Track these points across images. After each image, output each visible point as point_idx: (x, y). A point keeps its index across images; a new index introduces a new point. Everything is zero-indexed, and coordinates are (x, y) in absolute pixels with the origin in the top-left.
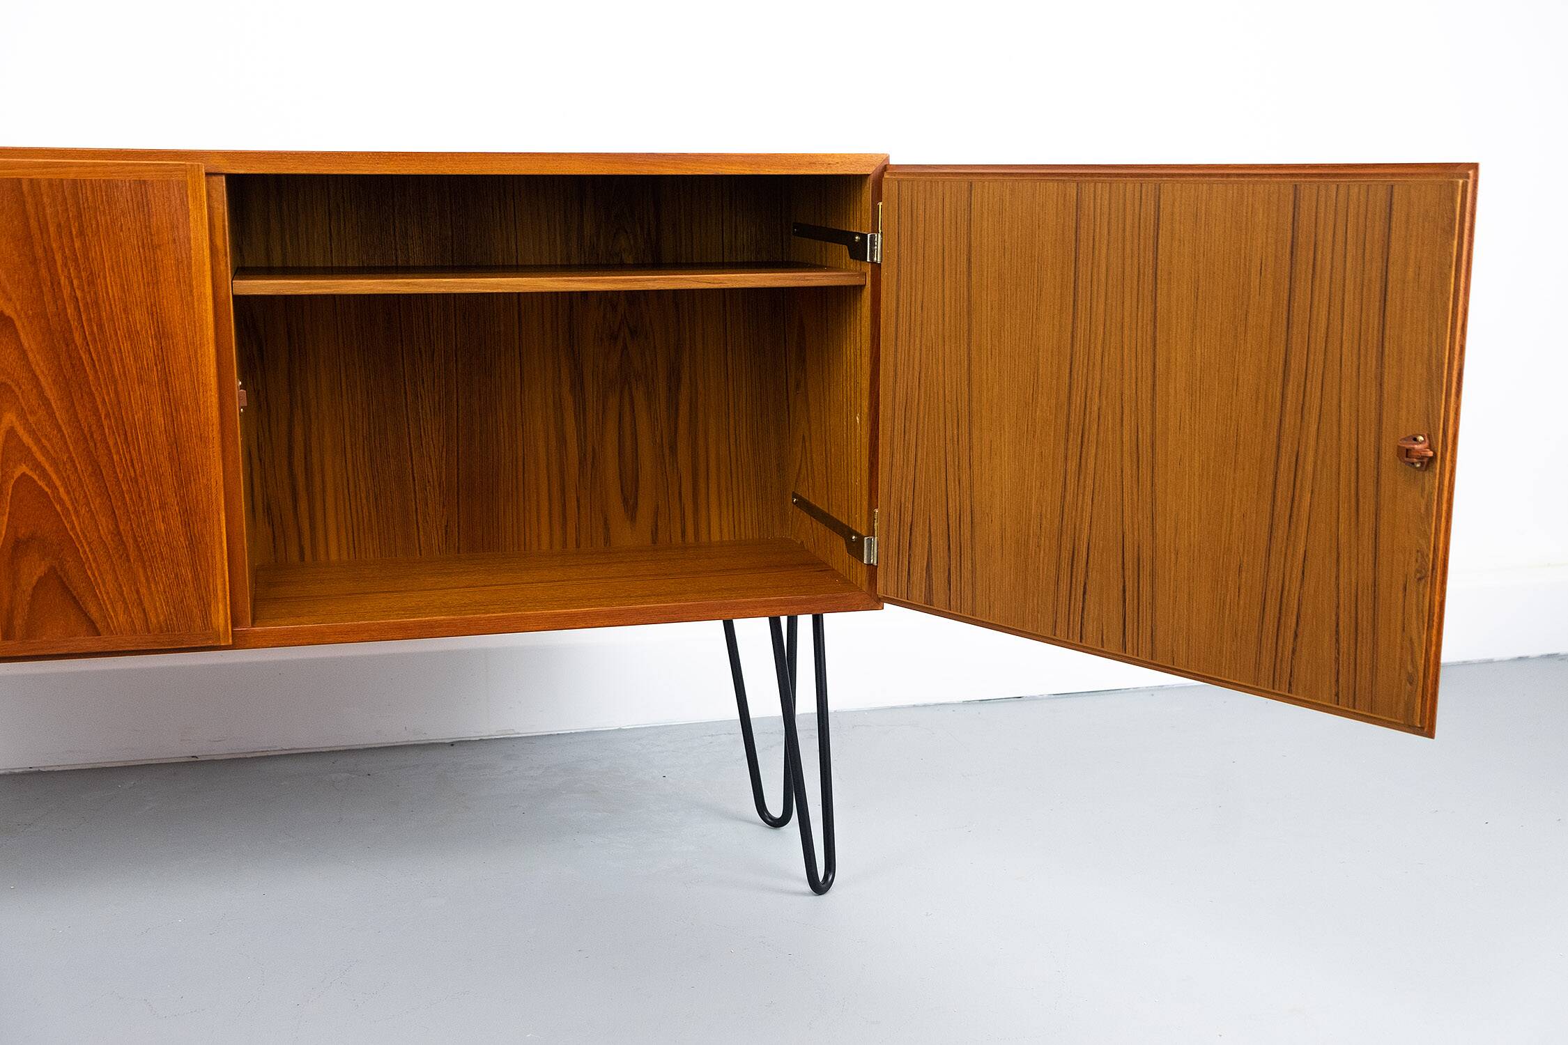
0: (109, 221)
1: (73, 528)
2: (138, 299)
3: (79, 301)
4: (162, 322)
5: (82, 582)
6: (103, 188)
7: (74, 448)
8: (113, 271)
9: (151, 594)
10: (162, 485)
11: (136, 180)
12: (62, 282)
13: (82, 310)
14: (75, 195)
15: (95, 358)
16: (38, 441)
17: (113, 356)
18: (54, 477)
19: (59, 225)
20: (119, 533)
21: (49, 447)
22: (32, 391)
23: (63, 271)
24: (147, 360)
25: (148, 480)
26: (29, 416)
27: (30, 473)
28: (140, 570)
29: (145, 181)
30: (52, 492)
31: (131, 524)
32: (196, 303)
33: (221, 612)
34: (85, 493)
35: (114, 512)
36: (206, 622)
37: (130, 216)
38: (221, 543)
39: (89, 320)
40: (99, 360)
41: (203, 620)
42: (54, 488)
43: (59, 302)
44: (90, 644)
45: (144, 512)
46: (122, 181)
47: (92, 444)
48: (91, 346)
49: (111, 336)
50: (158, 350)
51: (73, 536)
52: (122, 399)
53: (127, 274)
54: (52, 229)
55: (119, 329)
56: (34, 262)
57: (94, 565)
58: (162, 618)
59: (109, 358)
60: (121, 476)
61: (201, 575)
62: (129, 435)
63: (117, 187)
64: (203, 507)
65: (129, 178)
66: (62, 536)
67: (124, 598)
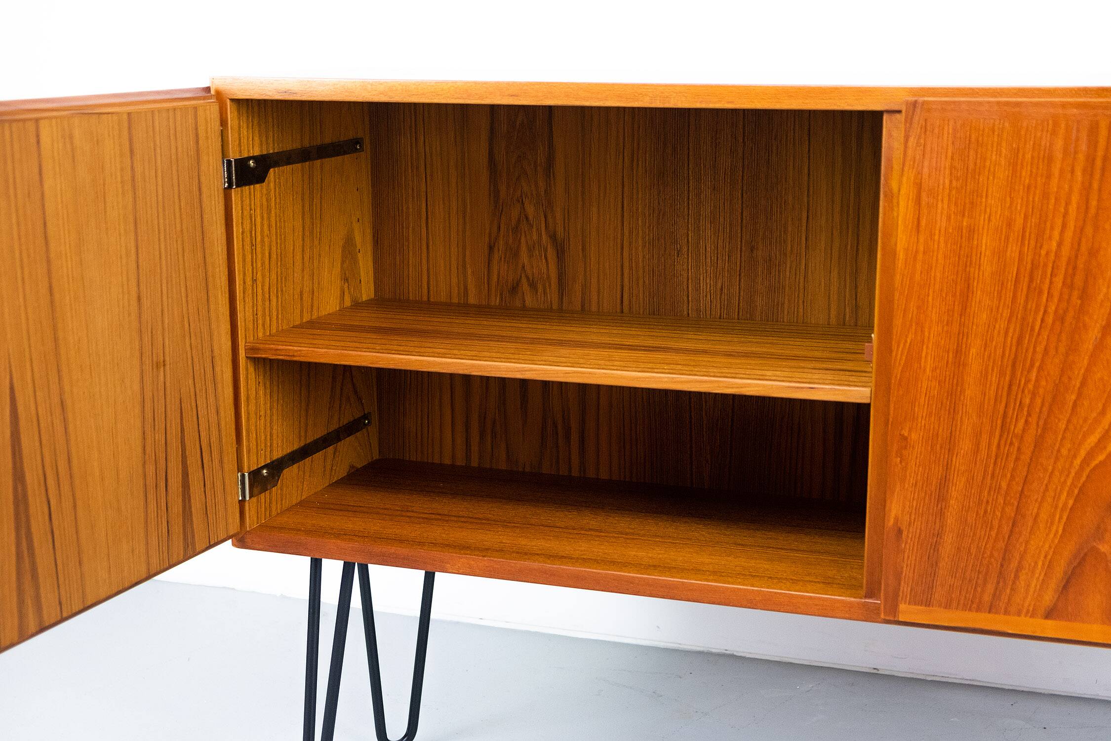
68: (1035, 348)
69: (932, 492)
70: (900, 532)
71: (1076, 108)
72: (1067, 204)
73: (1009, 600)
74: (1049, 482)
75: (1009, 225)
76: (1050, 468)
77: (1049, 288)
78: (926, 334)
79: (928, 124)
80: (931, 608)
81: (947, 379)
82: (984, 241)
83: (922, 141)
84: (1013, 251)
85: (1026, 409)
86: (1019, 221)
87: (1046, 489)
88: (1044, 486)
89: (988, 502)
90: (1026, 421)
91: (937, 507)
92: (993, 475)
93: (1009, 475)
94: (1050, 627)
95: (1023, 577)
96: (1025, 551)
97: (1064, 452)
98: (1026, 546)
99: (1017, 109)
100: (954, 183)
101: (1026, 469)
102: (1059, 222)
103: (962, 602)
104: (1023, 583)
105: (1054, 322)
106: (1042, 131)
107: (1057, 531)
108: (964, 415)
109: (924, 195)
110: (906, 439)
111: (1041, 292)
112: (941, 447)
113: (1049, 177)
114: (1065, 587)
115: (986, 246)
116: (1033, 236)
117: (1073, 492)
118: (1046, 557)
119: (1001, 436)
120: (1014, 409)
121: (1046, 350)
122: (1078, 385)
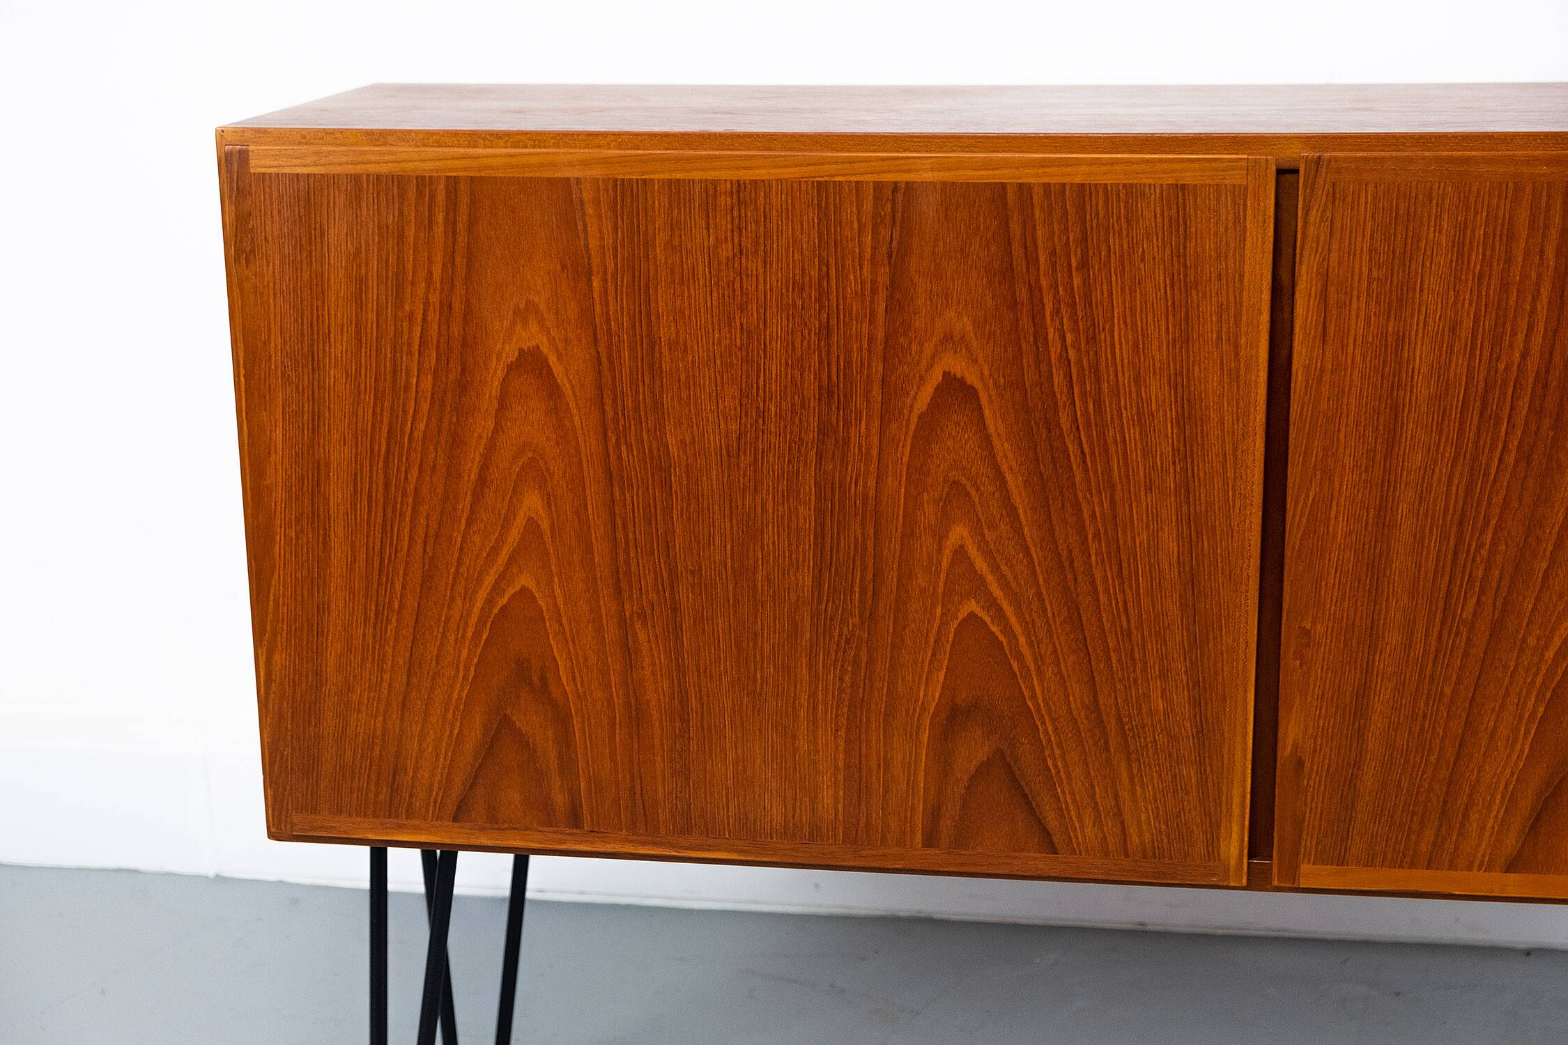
0: (1126, 246)
1: (1033, 697)
2: (1158, 365)
3: (1072, 365)
4: (1189, 401)
5: (1038, 775)
6: (1122, 196)
7: (1045, 581)
8: (1125, 323)
9: (1135, 801)
10: (1166, 644)
11: (1171, 184)
12: (1050, 336)
13: (1074, 379)
14: (1081, 209)
15: (1086, 450)
16: (995, 568)
17: (1113, 449)
18: (1013, 620)
19: (1054, 253)
20: (1097, 709)
21: (1010, 578)
22: (993, 495)
23: (1052, 320)
24: (1161, 455)
25: (1146, 633)
26: (986, 531)
27: (981, 614)
28: (1123, 764)
29: (1183, 186)
30: (1009, 643)
31: (1116, 697)
32: (1242, 371)
33: (1235, 837)
34: (1055, 647)
35: (1093, 677)
36: (1210, 849)
37: (1157, 239)
38: (1245, 735)
39: (1084, 394)
40: (1093, 454)
41: (1207, 846)
42: (1012, 637)
43: (1043, 367)
44: (1043, 862)
45: (1135, 680)
46: (1150, 185)
47: (1070, 576)
48: (1082, 434)
49: (1112, 419)
50: (1179, 441)
51: (1032, 708)
52: (1120, 513)
53: (1145, 328)
54: (1043, 257)
55: (1126, 408)
56: (1014, 305)
57: (1057, 752)
58: (1147, 837)
59: (1107, 450)
60: (1107, 625)
61: (1210, 781)
62: (1125, 565)
63: (1143, 194)
64: (1223, 680)
65: (1160, 182)
66: (1018, 706)
67: (1096, 804)
68: (1490, 499)
69: (1345, 707)
70: (1301, 763)
71: (1548, 165)
72: (1536, 297)
73: (1456, 848)
74: (1511, 683)
75: (1453, 330)
76: (1512, 664)
77: (1510, 417)
78: (1337, 485)
79: (1337, 190)
80: (1345, 867)
81: (1367, 547)
82: (1418, 353)
83: (1329, 214)
84: (1459, 366)
85: (1478, 584)
86: (1468, 323)
87: (1507, 694)
88: (1504, 690)
89: (1425, 716)
90: (1478, 600)
91: (1353, 724)
92: (1432, 676)
93: (1454, 677)
94: (1513, 882)
95: (1474, 817)
96: (1477, 782)
97: (1532, 641)
98: (1479, 772)
99: (1464, 168)
100: (1375, 274)
101: (1478, 666)
102: (1523, 324)
103: (1389, 856)
104: (1474, 825)
105: (1516, 461)
106: (1499, 197)
107: (1522, 751)
108: (1391, 595)
109: (1332, 290)
110: (1307, 633)
111: (1497, 424)
112: (1359, 643)
113: (1509, 260)
114: (1533, 827)
115: (1421, 358)
116: (1486, 343)
117: (1544, 695)
118: (1506, 787)
119: (1442, 624)
120: (1461, 587)
121: (1506, 503)
122: (1550, 548)
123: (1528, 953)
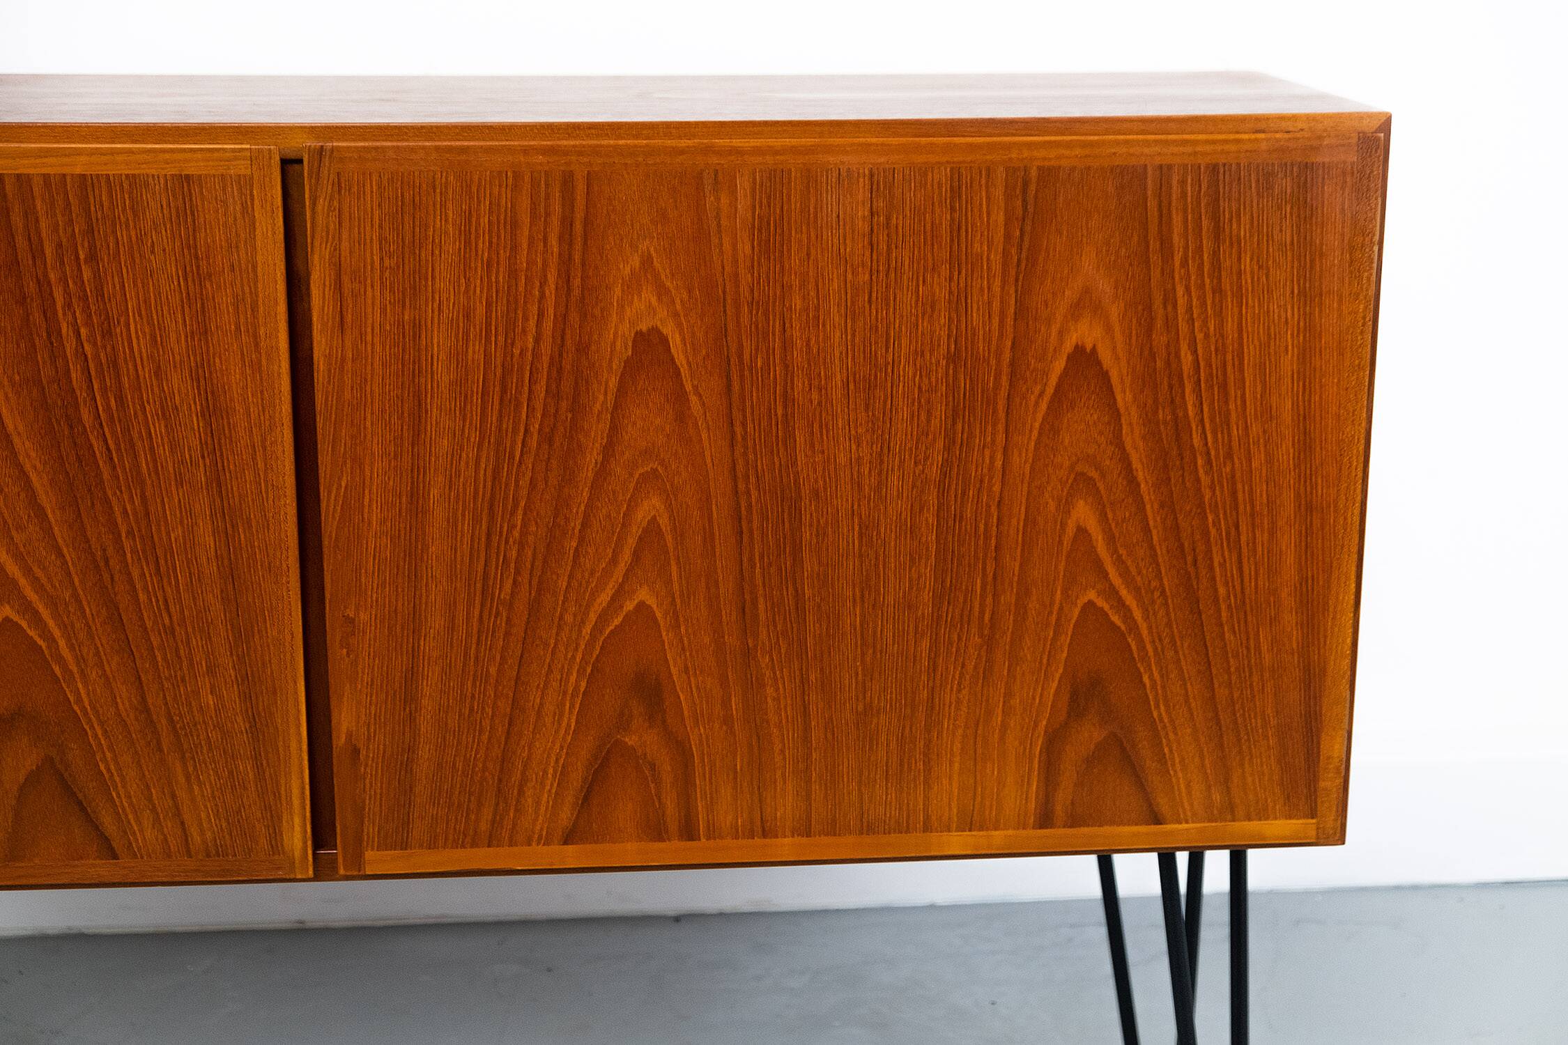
0: (134, 239)
1: (79, 700)
2: (177, 358)
3: (90, 361)
4: (213, 393)
5: (92, 781)
6: (126, 186)
7: (81, 582)
8: (140, 315)
9: (193, 800)
10: (210, 639)
11: (176, 175)
12: (64, 331)
13: (93, 373)
14: (84, 199)
15: (112, 446)
16: (28, 572)
17: (139, 444)
18: (51, 623)
19: (60, 245)
20: (147, 710)
21: (44, 580)
22: (19, 496)
23: (64, 314)
24: (189, 450)
25: (190, 630)
26: (14, 533)
27: (15, 618)
28: (178, 764)
29: (187, 177)
30: (48, 647)
31: (164, 695)
32: (264, 362)
33: (297, 828)
34: (97, 648)
35: (140, 677)
36: (273, 842)
37: (166, 231)
38: (298, 726)
39: (104, 390)
40: (119, 449)
41: (271, 841)
42: (51, 640)
43: (60, 362)
44: (103, 869)
45: (183, 680)
46: (153, 176)
47: (106, 576)
48: (106, 430)
49: (135, 414)
50: (206, 434)
51: (78, 712)
52: (152, 509)
53: (161, 322)
54: (49, 251)
55: (148, 402)
56: (23, 300)
57: (108, 755)
58: (209, 835)
59: (133, 446)
60: (149, 624)
61: (267, 774)
62: (162, 562)
63: (147, 185)
64: (272, 673)
65: (163, 172)
66: (63, 712)
67: (154, 807)
68: (517, 481)
69: (395, 692)
70: (356, 751)
71: (543, 154)
72: (543, 284)
73: (514, 825)
74: (552, 660)
75: (467, 316)
76: (552, 642)
77: (529, 400)
78: (368, 473)
79: (342, 180)
80: (409, 851)
81: (402, 533)
82: (435, 341)
83: (336, 203)
84: (475, 352)
85: (512, 565)
86: (481, 310)
87: (550, 671)
88: (546, 666)
89: (473, 696)
90: (515, 581)
91: (405, 709)
92: (477, 658)
93: (498, 657)
94: (571, 854)
95: (529, 793)
96: (529, 757)
97: (569, 618)
98: (530, 749)
99: (464, 157)
100: (387, 262)
101: (520, 645)
102: (534, 309)
103: (451, 837)
104: (530, 800)
105: (539, 444)
106: (500, 186)
107: (569, 725)
108: (430, 579)
109: (346, 279)
110: (351, 621)
111: (518, 406)
112: (403, 628)
113: (515, 248)
114: (586, 798)
115: (438, 346)
116: (500, 329)
117: (585, 670)
118: (557, 760)
119: (482, 605)
120: (497, 569)
121: (532, 484)
122: (578, 527)
123: (677, 919)
